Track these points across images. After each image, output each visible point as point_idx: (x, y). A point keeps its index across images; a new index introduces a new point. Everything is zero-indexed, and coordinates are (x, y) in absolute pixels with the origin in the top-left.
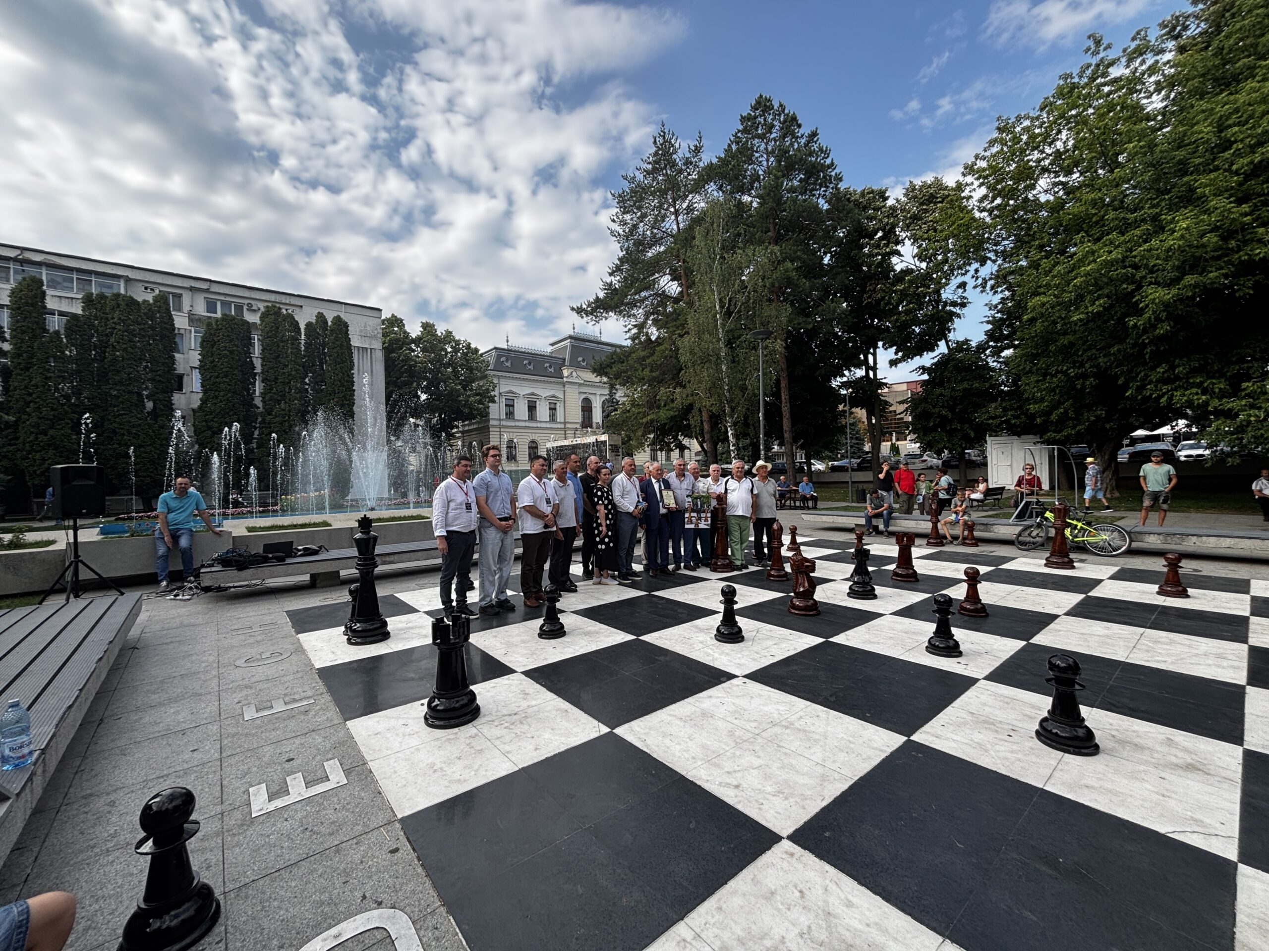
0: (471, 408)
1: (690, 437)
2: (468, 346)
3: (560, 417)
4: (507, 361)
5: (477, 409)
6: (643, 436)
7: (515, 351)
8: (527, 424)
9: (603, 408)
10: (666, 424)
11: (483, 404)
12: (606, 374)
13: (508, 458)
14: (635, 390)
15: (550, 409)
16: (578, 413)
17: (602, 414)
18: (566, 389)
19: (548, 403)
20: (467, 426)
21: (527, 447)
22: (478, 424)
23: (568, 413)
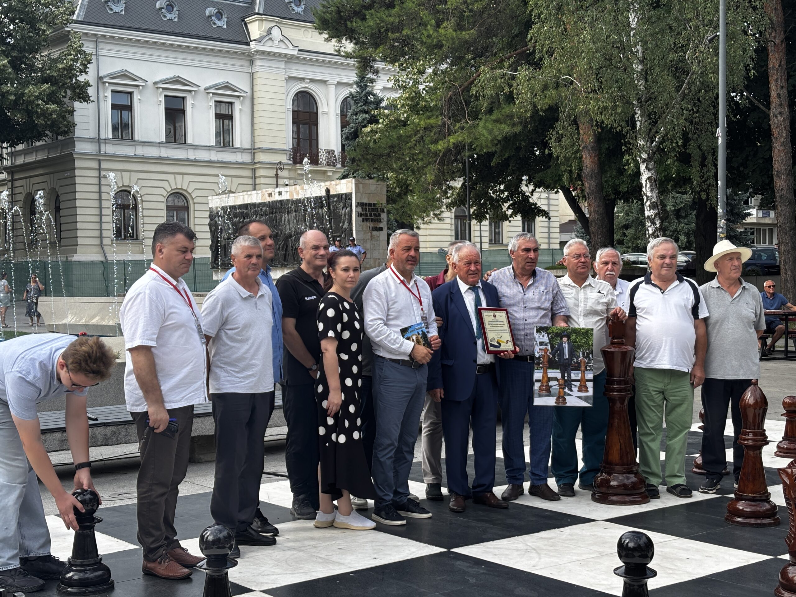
0: (29, 114)
1: (548, 187)
3: (241, 135)
5: (45, 114)
6: (438, 182)
8: (165, 152)
9: (343, 115)
10: (490, 155)
11: (59, 102)
12: (351, 35)
13: (118, 234)
14: (421, 72)
15: (218, 116)
16: (283, 128)
17: (342, 131)
18: (256, 69)
19: (212, 104)
20: (21, 155)
21: (163, 206)
22: (46, 151)
23: (261, 126)
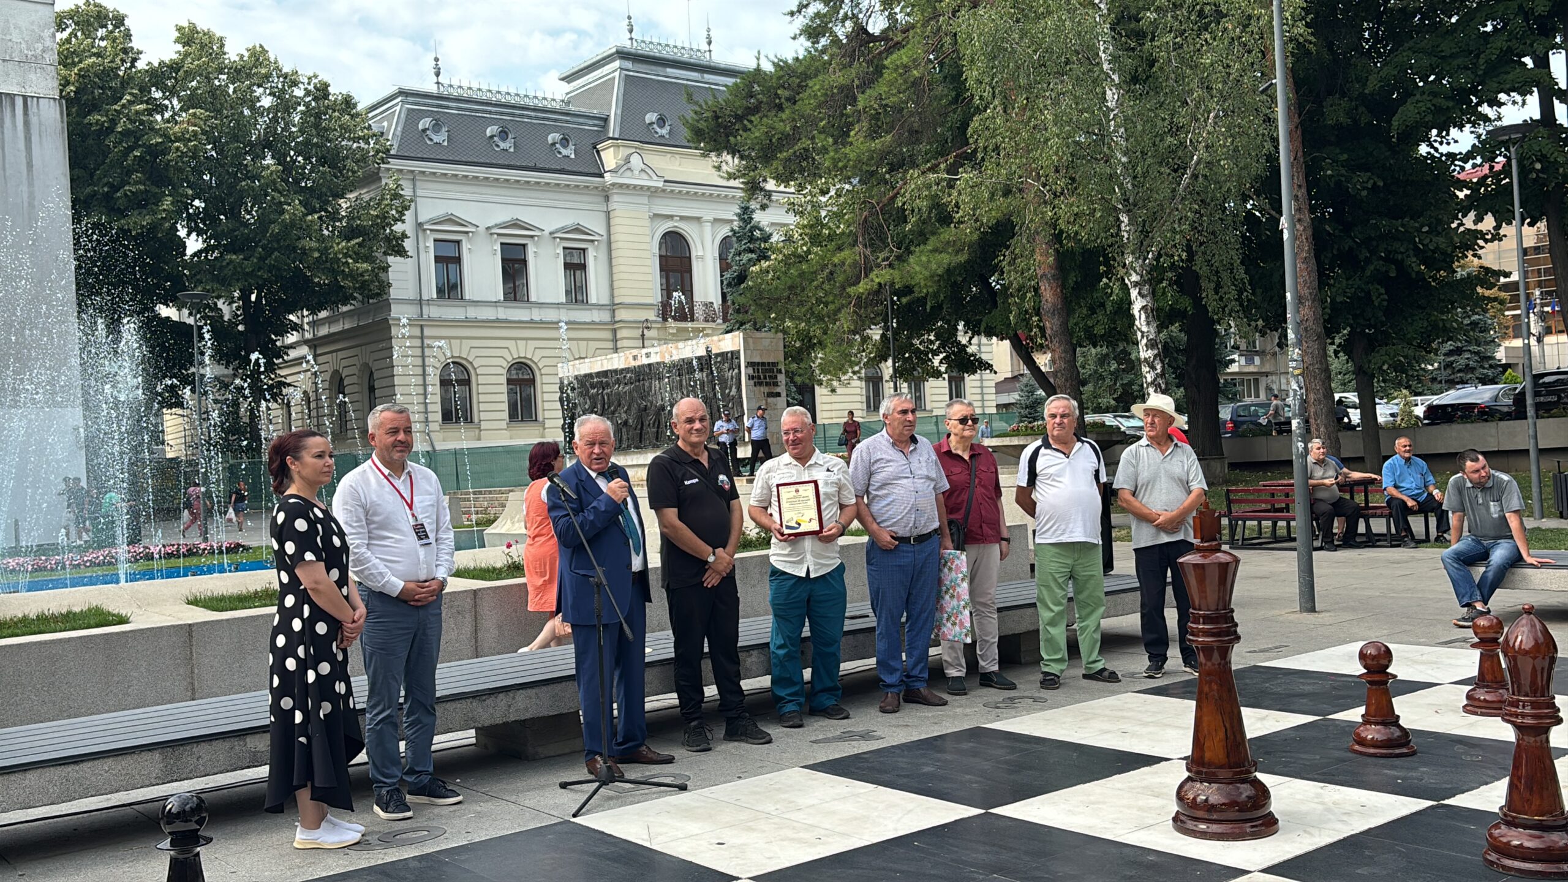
0: (334, 272)
1: (991, 333)
2: (323, 91)
3: (597, 290)
4: (437, 127)
5: (353, 275)
6: (849, 335)
7: (458, 100)
8: (502, 313)
9: (722, 258)
10: (918, 296)
11: (369, 258)
12: (733, 148)
13: (447, 416)
14: (824, 193)
15: (568, 266)
16: (650, 277)
17: (722, 276)
18: (612, 206)
19: (560, 251)
20: (324, 324)
21: (503, 379)
22: (356, 318)
23: (622, 276)
